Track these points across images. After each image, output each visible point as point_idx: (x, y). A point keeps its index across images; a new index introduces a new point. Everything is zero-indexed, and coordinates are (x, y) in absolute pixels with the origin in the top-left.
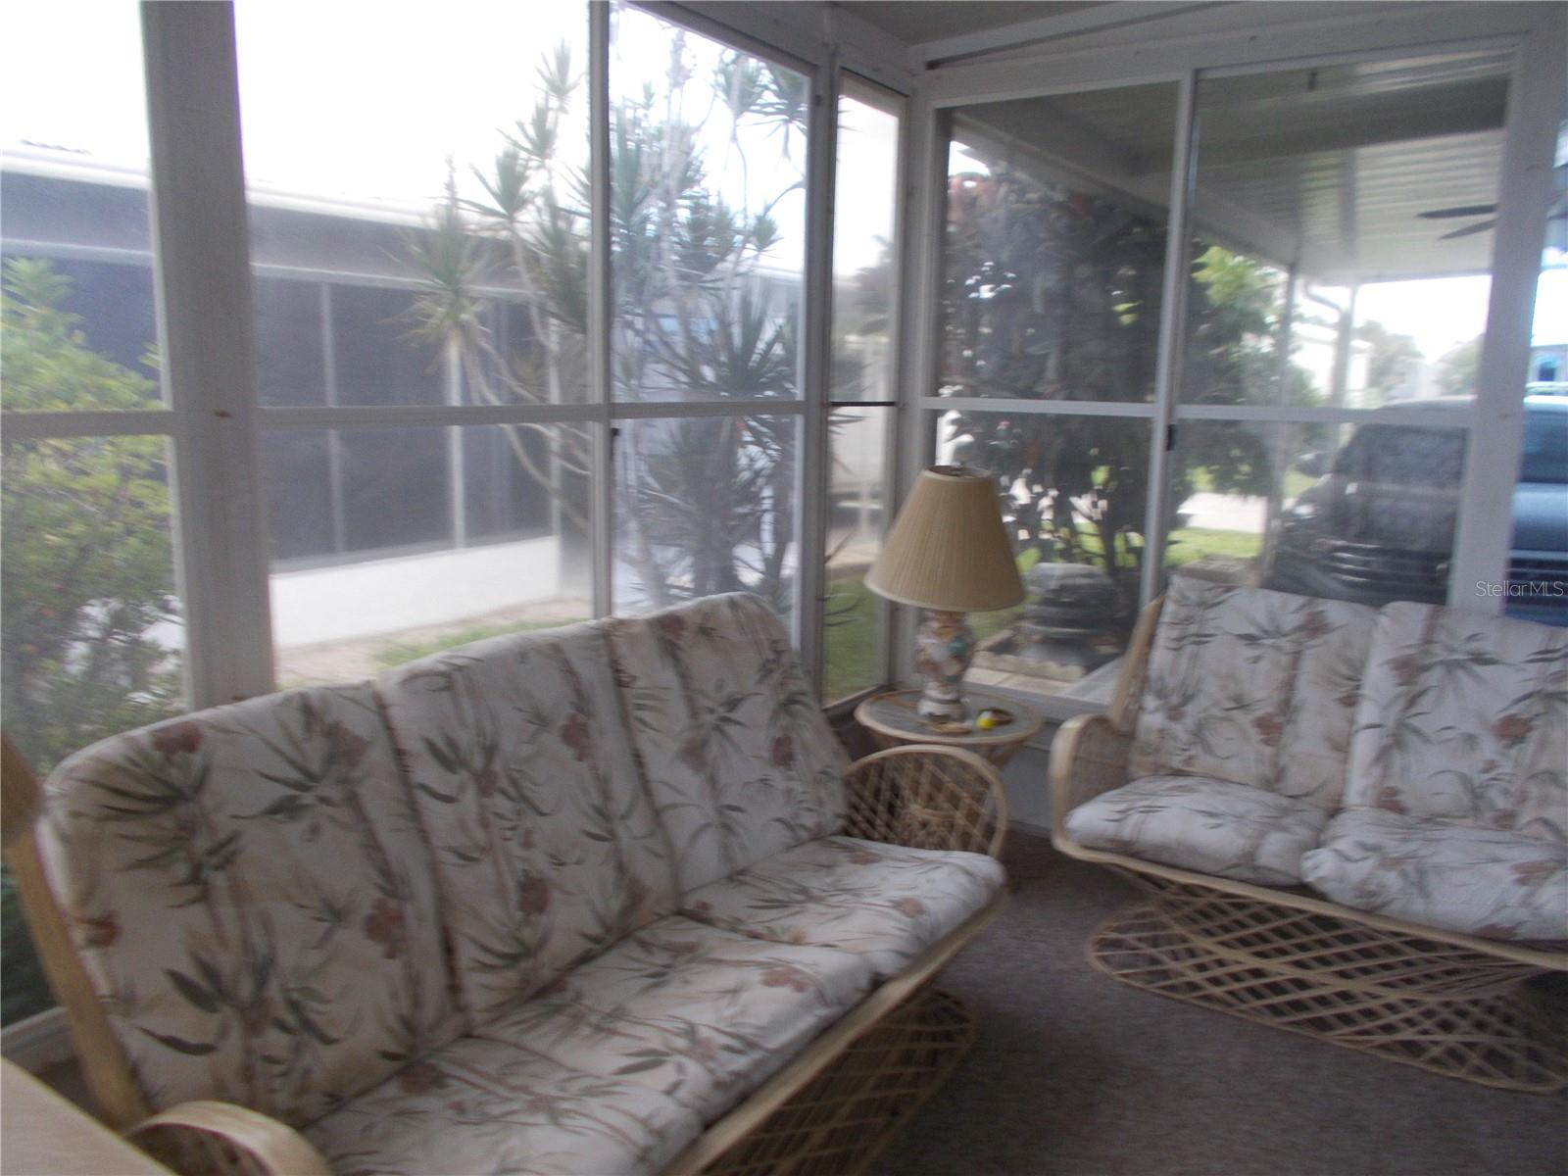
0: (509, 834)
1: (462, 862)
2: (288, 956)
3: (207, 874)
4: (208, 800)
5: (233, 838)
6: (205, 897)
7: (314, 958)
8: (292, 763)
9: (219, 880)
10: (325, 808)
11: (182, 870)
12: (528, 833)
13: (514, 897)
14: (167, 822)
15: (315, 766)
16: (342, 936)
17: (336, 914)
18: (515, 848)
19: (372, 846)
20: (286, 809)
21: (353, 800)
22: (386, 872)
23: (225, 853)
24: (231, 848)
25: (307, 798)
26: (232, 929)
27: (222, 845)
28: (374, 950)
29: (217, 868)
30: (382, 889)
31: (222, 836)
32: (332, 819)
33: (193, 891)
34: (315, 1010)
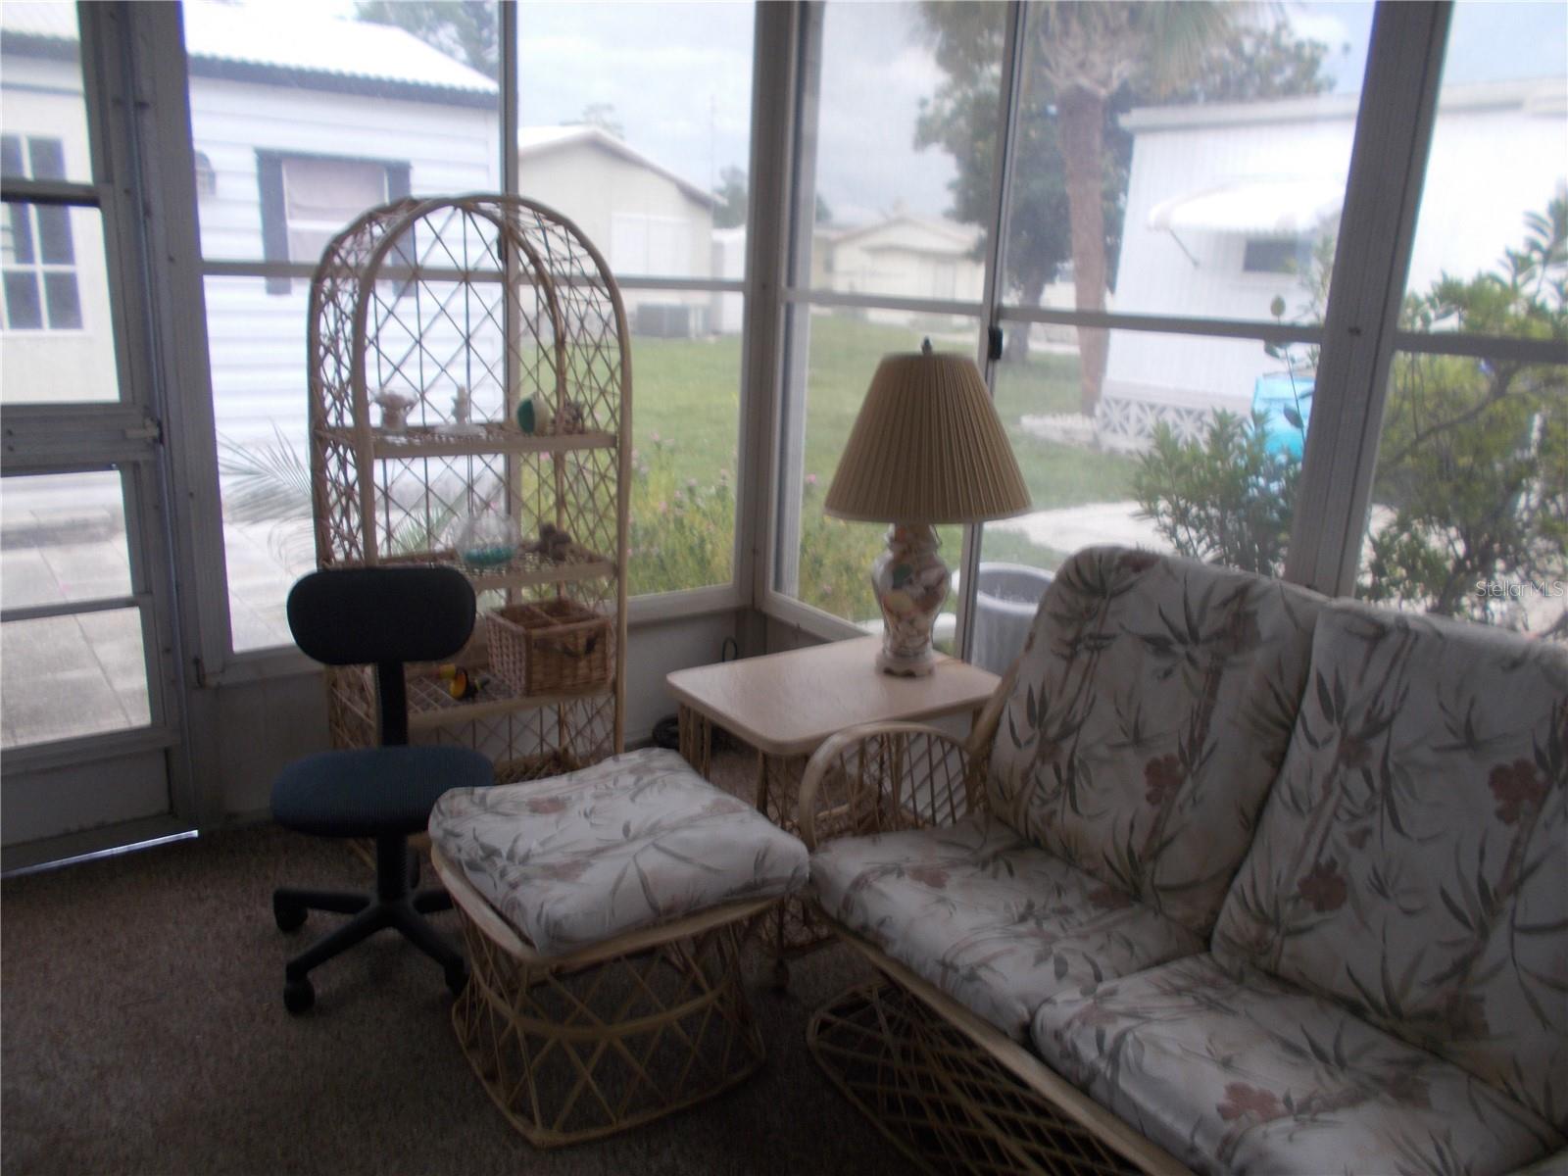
0: (1345, 817)
1: (1290, 804)
2: (1089, 734)
3: (1080, 647)
4: (1114, 605)
5: (1111, 637)
6: (1070, 659)
7: (1102, 751)
8: (1188, 619)
9: (1084, 657)
10: (1186, 663)
11: (1070, 635)
12: (1367, 832)
13: (1304, 871)
14: (1083, 602)
15: (1203, 632)
16: (1129, 754)
17: (1137, 739)
18: (1339, 832)
19: (1202, 718)
20: (1158, 645)
21: (1214, 676)
22: (1195, 743)
23: (1100, 643)
24: (1105, 643)
25: (1179, 649)
26: (1070, 690)
27: (1100, 637)
28: (1142, 786)
29: (1088, 648)
30: (1182, 752)
31: (1104, 632)
32: (1186, 675)
33: (1067, 651)
34: (1080, 781)
